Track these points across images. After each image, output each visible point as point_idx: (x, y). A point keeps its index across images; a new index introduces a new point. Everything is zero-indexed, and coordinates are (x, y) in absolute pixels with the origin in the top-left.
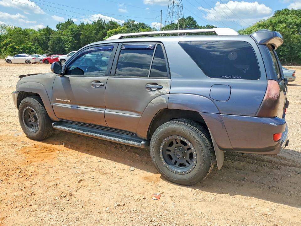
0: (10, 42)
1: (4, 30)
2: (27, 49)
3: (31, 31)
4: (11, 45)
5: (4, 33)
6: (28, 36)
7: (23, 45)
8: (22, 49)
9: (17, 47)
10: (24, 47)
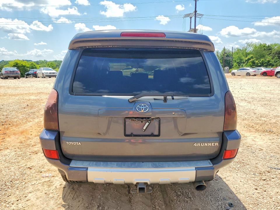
0: (252, 57)
1: (251, 47)
2: (266, 63)
3: (276, 46)
4: (252, 60)
5: (250, 50)
6: (270, 50)
7: (262, 60)
8: (260, 63)
9: (257, 61)
10: (263, 61)
